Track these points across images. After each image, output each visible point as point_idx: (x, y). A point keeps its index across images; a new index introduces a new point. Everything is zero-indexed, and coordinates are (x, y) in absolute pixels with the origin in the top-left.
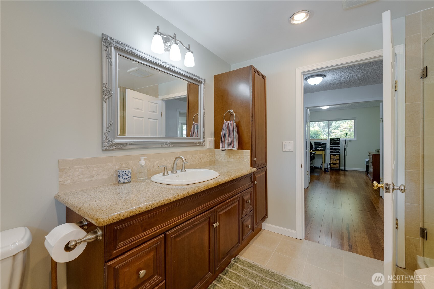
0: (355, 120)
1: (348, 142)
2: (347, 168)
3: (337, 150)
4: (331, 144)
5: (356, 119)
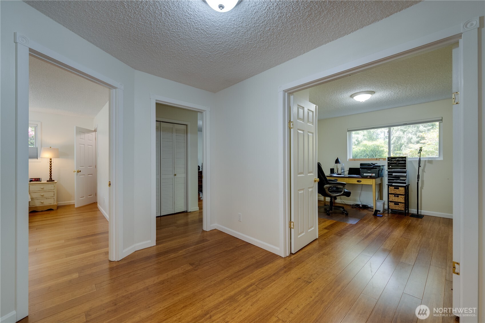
0: (440, 123)
1: (427, 163)
2: (424, 212)
3: (401, 178)
4: (390, 167)
5: (442, 120)
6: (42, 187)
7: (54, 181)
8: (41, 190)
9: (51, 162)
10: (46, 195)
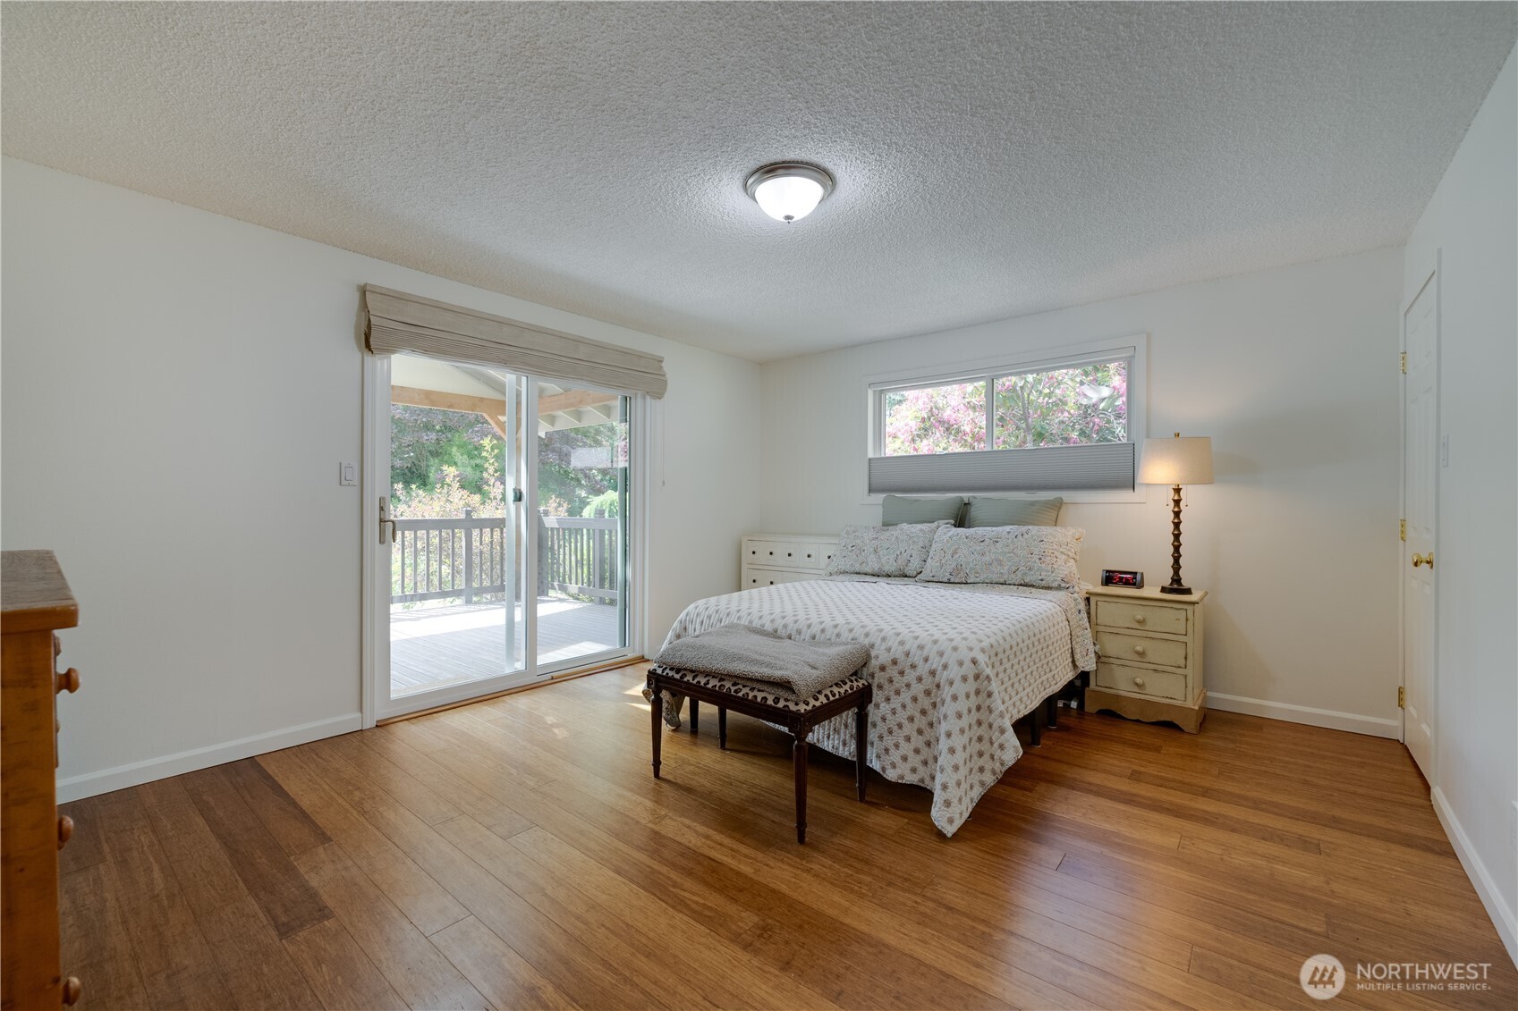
6: (1139, 617)
7: (1188, 591)
8: (1137, 626)
9: (1177, 502)
10: (1158, 653)
